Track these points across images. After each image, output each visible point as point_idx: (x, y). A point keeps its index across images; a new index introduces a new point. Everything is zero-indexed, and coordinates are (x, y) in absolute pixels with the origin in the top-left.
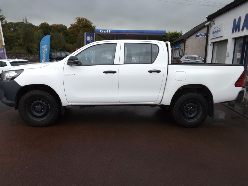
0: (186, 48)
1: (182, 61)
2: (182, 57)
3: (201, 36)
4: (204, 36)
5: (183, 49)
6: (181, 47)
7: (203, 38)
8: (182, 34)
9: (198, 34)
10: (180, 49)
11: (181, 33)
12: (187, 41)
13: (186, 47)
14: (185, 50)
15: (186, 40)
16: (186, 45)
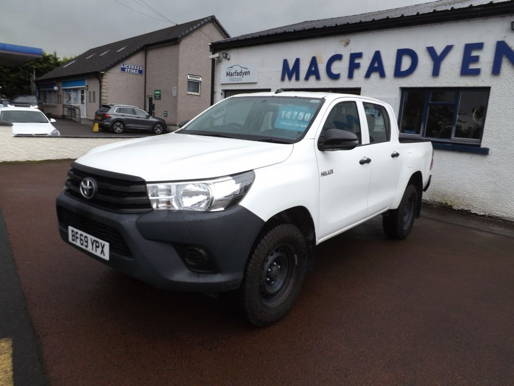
0: (103, 91)
1: (110, 116)
2: (110, 108)
3: (129, 70)
4: (135, 71)
5: (94, 92)
6: (87, 86)
7: (133, 73)
8: (59, 58)
9: (123, 65)
10: (83, 92)
11: (56, 56)
12: (105, 77)
13: (103, 87)
14: (103, 94)
15: (102, 75)
16: (104, 84)
